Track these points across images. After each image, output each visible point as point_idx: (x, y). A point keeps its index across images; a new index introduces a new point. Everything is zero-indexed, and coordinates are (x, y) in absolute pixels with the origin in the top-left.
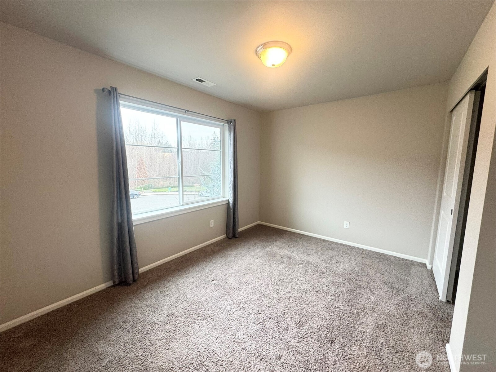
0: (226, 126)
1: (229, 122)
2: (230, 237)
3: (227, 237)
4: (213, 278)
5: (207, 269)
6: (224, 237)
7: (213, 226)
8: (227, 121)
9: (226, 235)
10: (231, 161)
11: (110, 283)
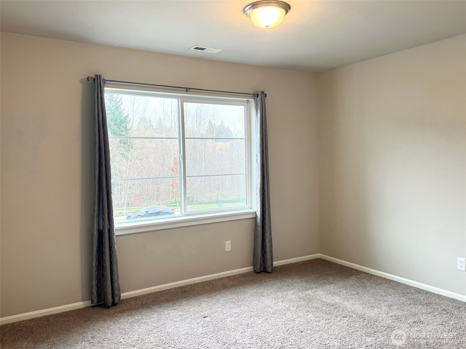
0: (252, 101)
1: (255, 96)
2: (258, 271)
3: (255, 271)
4: (207, 314)
5: (204, 305)
6: (247, 270)
7: (230, 250)
8: (252, 95)
9: (252, 267)
10: (257, 153)
11: (88, 303)
